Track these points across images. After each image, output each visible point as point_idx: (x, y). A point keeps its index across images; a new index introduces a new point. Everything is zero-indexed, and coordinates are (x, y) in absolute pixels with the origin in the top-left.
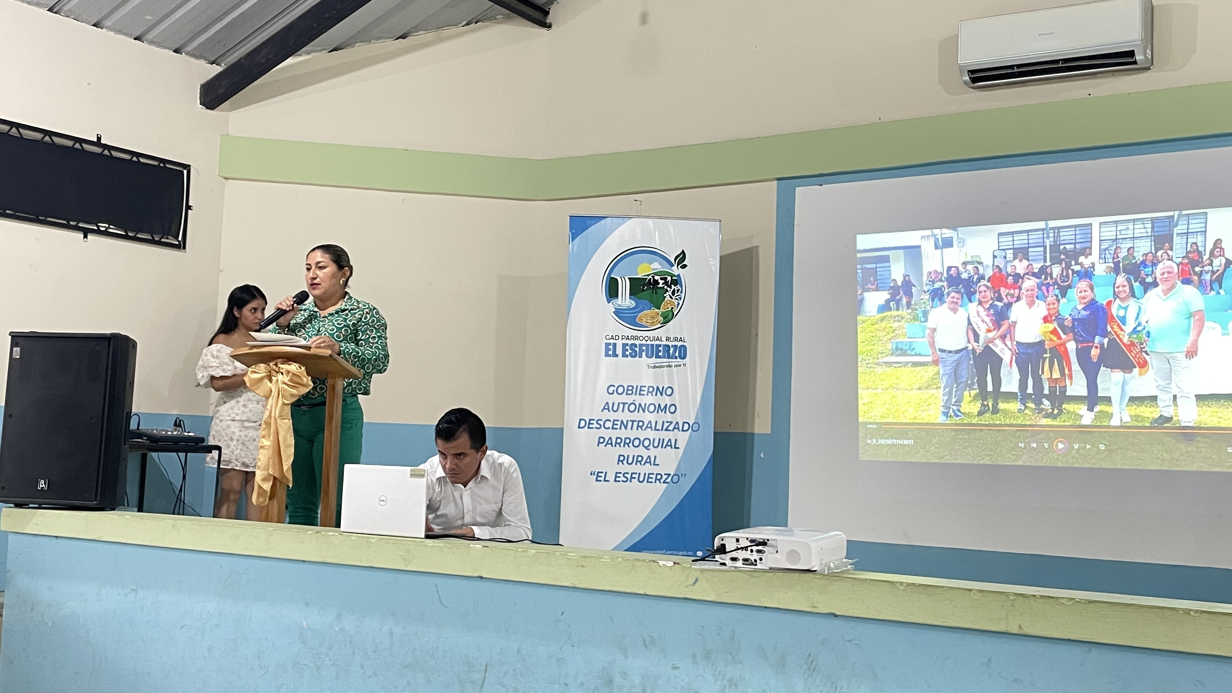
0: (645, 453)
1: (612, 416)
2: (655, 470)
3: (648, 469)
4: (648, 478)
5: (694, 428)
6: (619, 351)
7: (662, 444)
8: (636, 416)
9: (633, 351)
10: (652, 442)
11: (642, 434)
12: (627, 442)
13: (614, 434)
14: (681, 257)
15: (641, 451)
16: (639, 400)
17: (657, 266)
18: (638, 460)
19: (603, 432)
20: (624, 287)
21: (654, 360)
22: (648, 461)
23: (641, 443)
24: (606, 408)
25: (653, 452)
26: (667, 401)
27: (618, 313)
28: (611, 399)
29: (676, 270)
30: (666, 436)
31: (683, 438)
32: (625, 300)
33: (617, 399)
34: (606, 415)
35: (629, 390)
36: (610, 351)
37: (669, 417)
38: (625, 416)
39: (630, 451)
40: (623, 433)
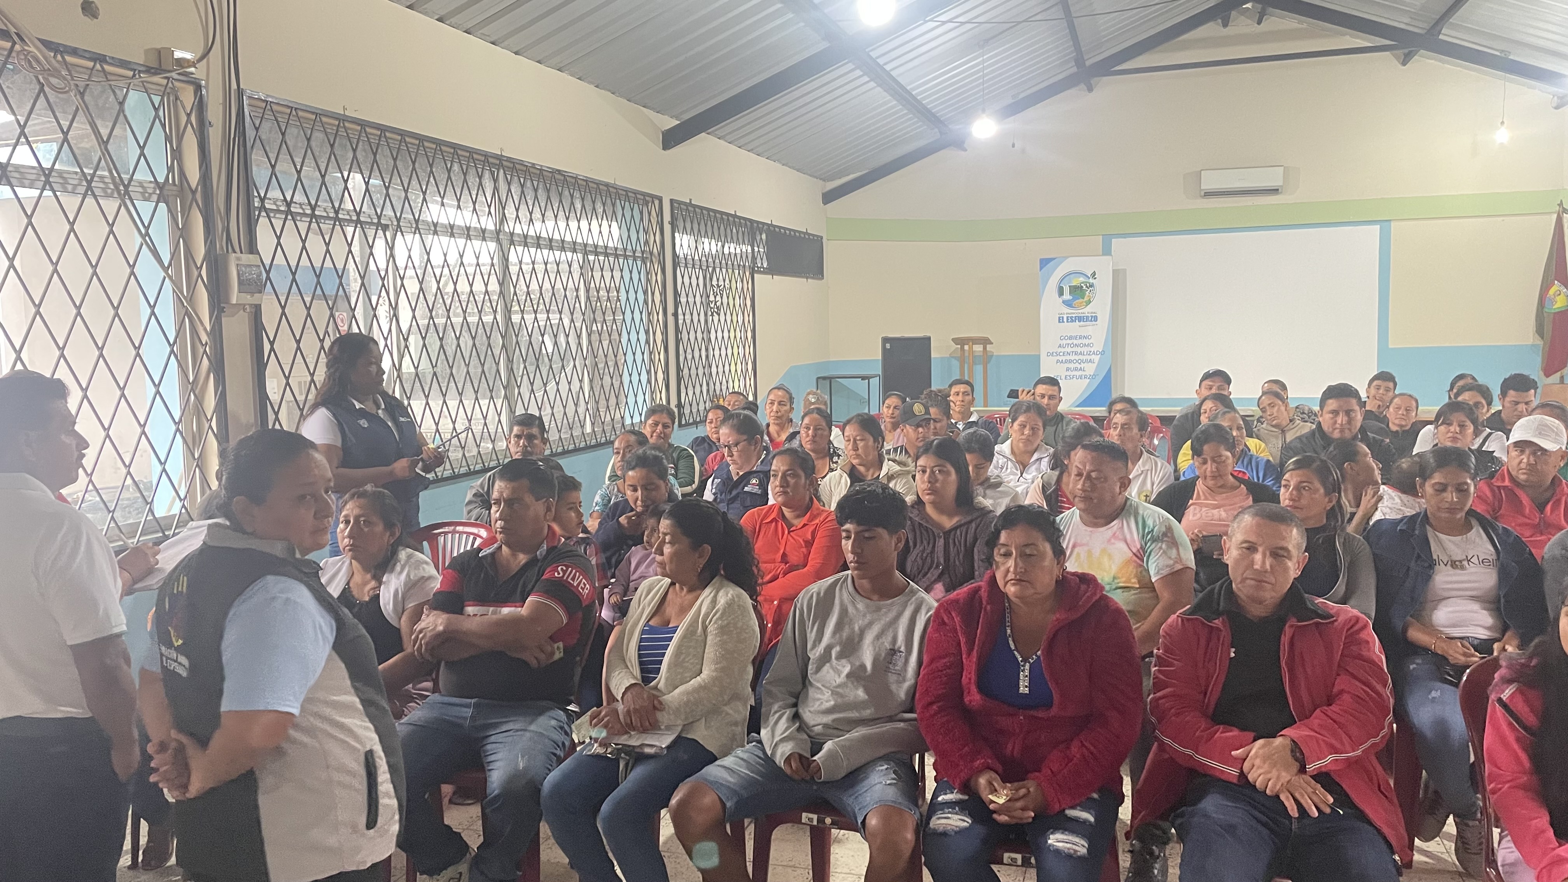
0: (1079, 366)
1: (1062, 350)
2: (1084, 373)
3: (1080, 373)
4: (1081, 377)
5: (1103, 353)
6: (1065, 320)
7: (1087, 361)
8: (1075, 349)
9: (1071, 320)
10: (1082, 361)
11: (1077, 358)
12: (1071, 361)
13: (1064, 358)
14: (1094, 274)
15: (1077, 365)
16: (1075, 342)
17: (1082, 279)
18: (1076, 369)
19: (1058, 358)
20: (1066, 290)
21: (1082, 323)
22: (1081, 369)
23: (1077, 361)
24: (1060, 346)
25: (1082, 365)
26: (1090, 341)
27: (1064, 302)
28: (1062, 342)
29: (1091, 281)
30: (1089, 357)
31: (1096, 358)
32: (1067, 296)
33: (1064, 342)
34: (1060, 350)
35: (1071, 338)
36: (1061, 320)
37: (1089, 349)
38: (1069, 350)
39: (1072, 366)
40: (1068, 358)
